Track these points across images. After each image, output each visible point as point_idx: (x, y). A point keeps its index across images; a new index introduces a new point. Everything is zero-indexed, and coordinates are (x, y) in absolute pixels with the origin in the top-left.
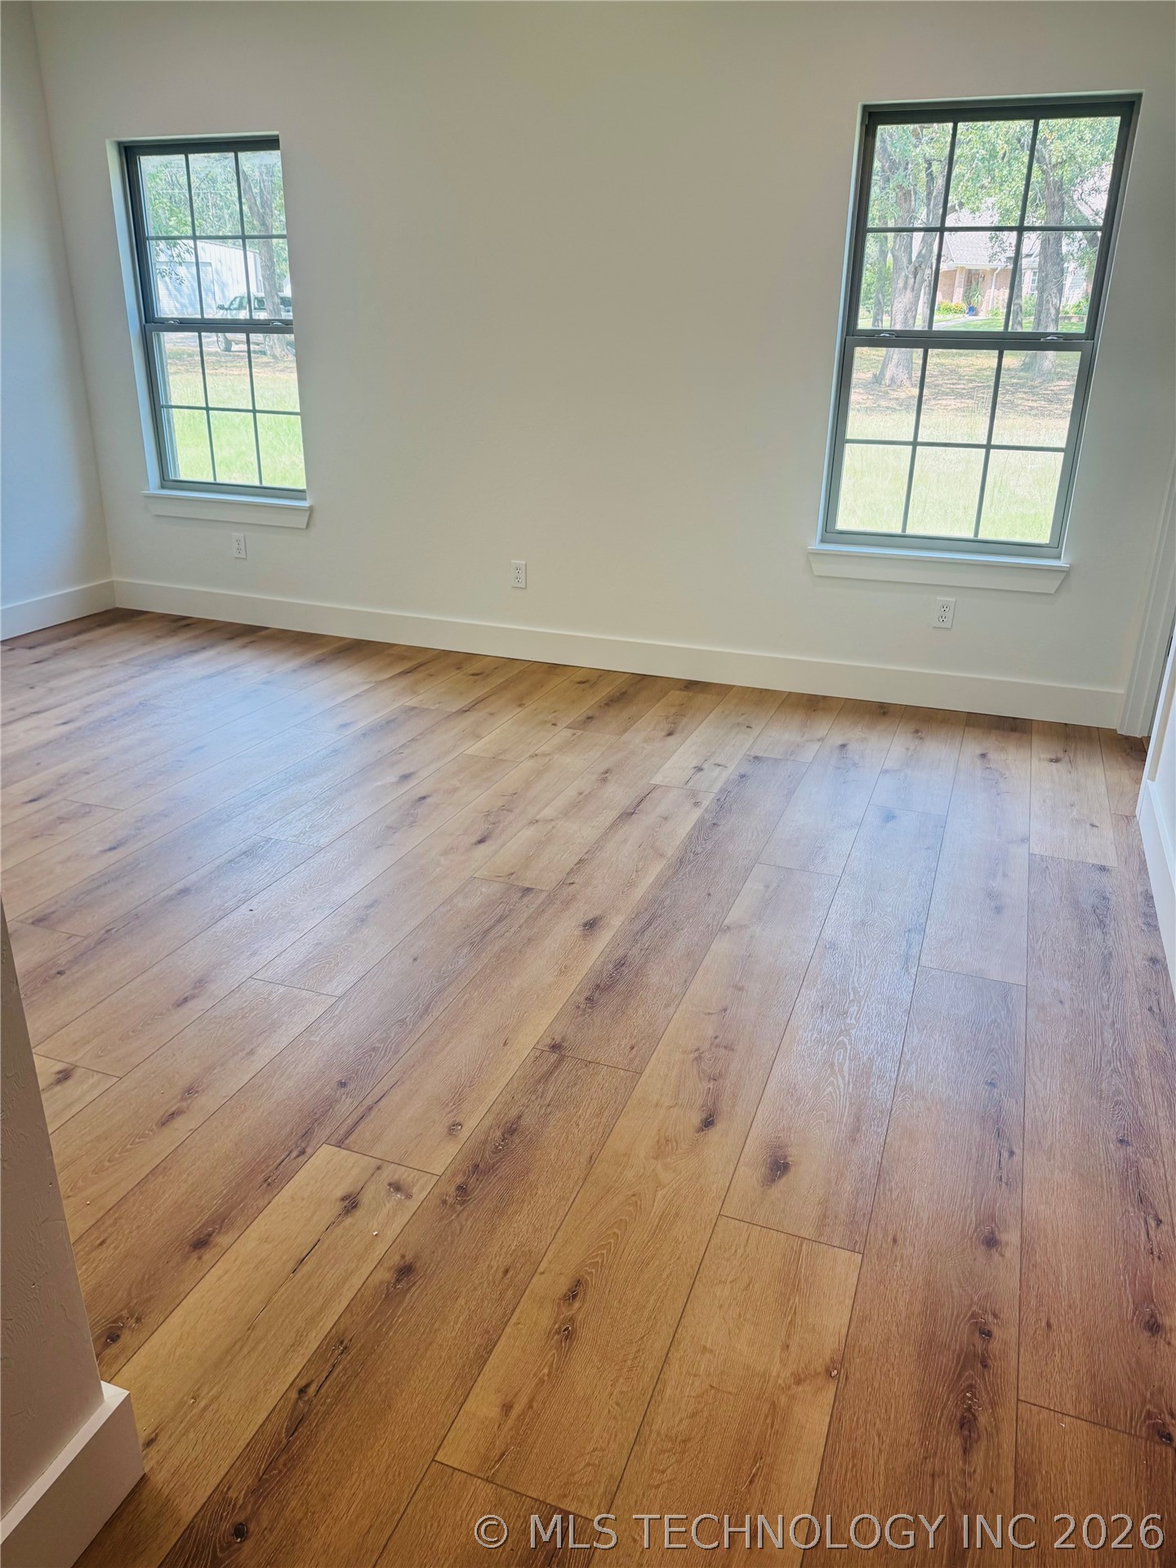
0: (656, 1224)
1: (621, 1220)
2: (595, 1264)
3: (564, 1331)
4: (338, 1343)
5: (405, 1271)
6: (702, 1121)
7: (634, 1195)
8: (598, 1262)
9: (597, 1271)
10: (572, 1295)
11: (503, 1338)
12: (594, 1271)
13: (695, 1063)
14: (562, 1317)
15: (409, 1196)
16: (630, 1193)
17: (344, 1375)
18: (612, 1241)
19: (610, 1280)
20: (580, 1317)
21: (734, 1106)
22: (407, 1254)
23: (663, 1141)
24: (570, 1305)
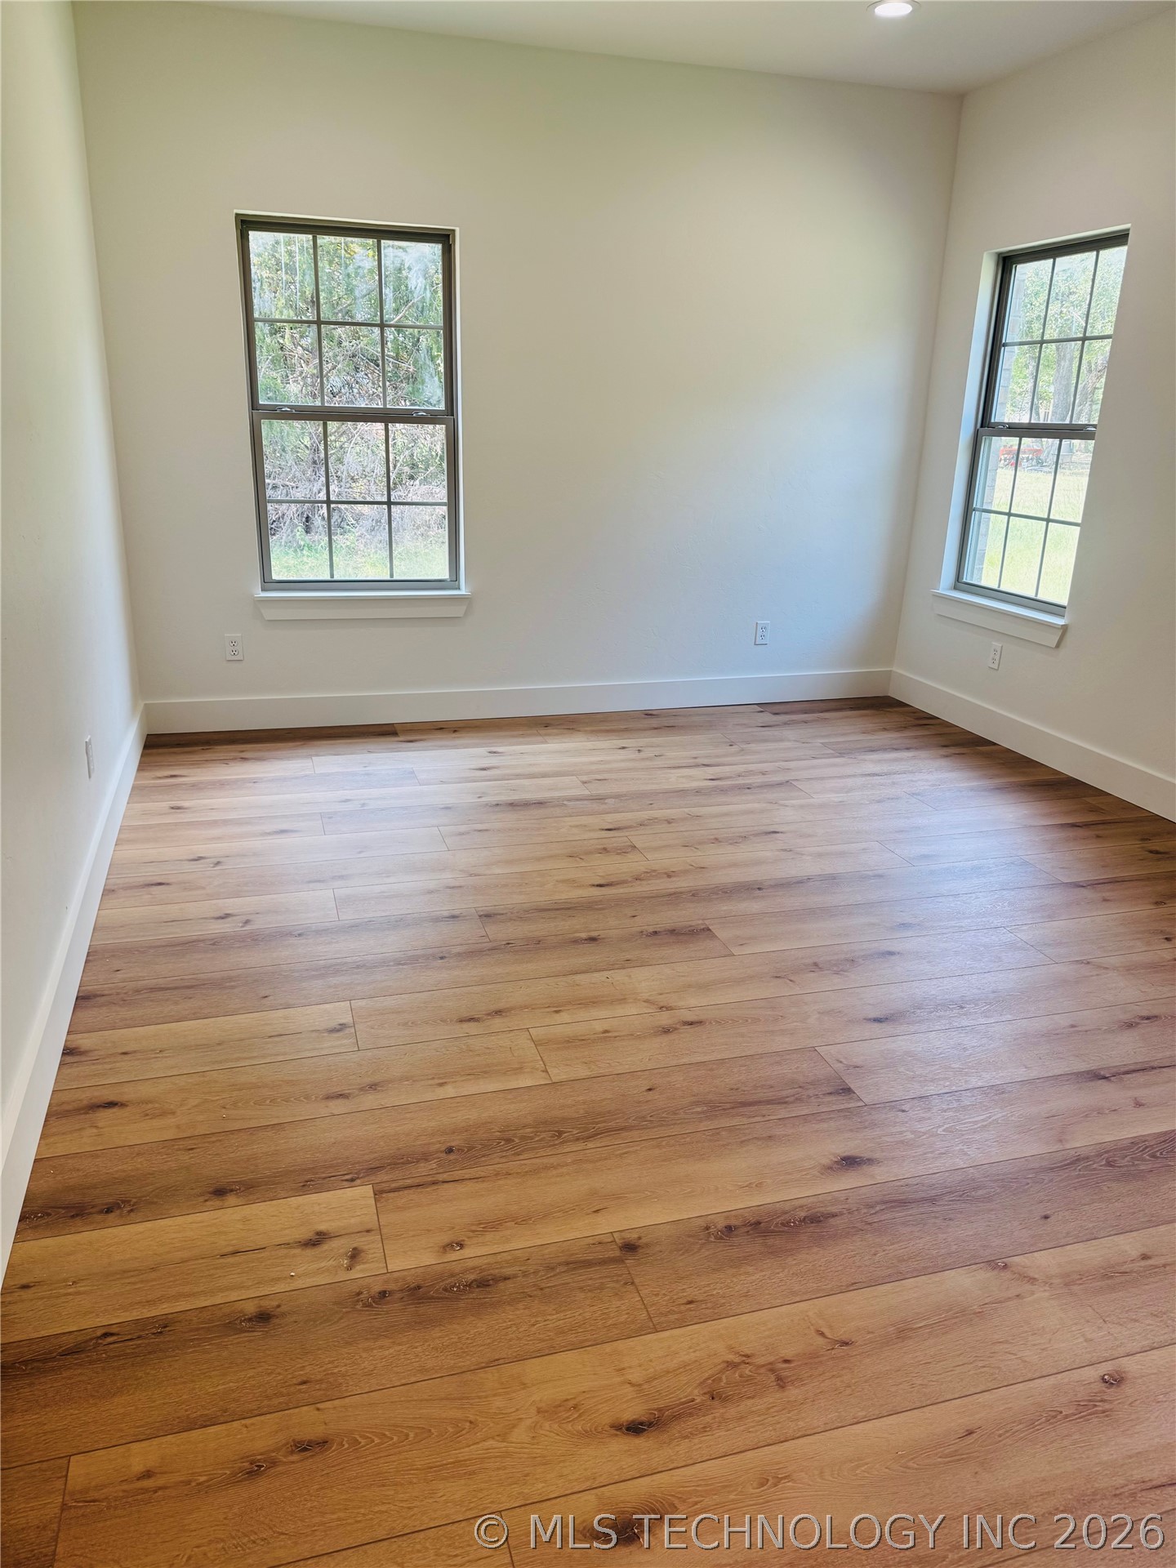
0: (444, 1462)
1: (430, 1431)
2: (357, 1442)
3: (257, 1466)
4: (164, 1325)
5: (263, 1317)
6: (633, 1421)
7: (471, 1422)
8: (360, 1443)
9: (348, 1449)
10: (304, 1447)
11: (223, 1427)
12: (346, 1446)
13: (725, 1365)
14: (274, 1454)
15: (349, 1268)
16: (472, 1418)
17: (134, 1349)
18: (395, 1438)
19: (342, 1466)
20: (280, 1469)
21: (686, 1437)
22: (283, 1307)
23: (572, 1403)
24: (292, 1452)
